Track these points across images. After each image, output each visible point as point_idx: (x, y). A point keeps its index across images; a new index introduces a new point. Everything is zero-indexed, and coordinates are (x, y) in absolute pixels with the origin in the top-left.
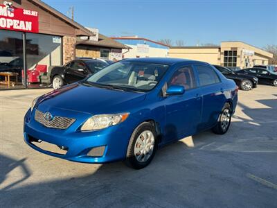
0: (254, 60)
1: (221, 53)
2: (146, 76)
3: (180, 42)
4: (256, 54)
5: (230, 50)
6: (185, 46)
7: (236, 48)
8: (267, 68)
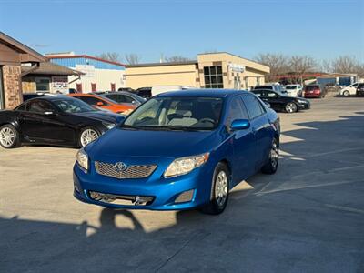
0: (245, 78)
1: (200, 71)
2: (180, 113)
3: (132, 57)
4: (248, 69)
5: (212, 65)
6: (140, 62)
7: (220, 62)
8: (274, 89)
